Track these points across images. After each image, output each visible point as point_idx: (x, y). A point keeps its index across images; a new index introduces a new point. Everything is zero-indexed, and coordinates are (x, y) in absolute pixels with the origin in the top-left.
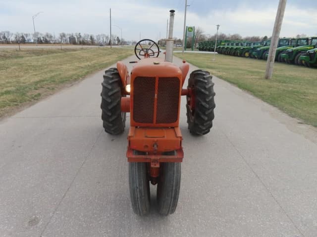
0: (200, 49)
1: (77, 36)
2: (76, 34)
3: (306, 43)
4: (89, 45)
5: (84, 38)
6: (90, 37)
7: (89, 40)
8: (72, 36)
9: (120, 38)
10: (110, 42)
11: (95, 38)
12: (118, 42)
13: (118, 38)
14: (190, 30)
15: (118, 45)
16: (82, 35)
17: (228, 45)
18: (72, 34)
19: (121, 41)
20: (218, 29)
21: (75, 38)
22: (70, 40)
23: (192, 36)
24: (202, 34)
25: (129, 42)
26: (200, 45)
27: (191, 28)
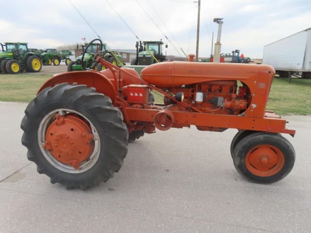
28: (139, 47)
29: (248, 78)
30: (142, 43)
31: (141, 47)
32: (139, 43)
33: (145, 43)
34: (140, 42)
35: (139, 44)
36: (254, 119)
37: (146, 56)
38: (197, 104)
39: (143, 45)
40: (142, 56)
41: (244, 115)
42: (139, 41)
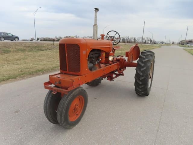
1: (126, 38)
2: (126, 37)
4: (133, 43)
5: (130, 39)
6: (134, 39)
7: (133, 40)
8: (124, 38)
9: (152, 40)
10: (145, 41)
11: (137, 39)
12: (150, 42)
13: (151, 39)
15: (150, 43)
16: (129, 38)
18: (124, 37)
19: (152, 42)
21: (125, 40)
22: (122, 40)
25: (158, 42)
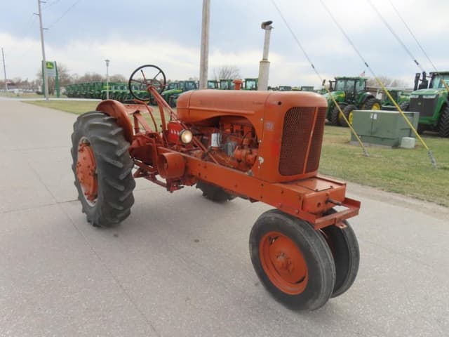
0: (70, 96)
3: (214, 87)
14: (49, 66)
17: (116, 88)
20: (107, 65)
23: (55, 75)
24: (66, 73)
26: (68, 89)
27: (51, 64)
28: (420, 82)
29: (252, 112)
30: (428, 74)
31: (425, 81)
32: (422, 75)
33: (434, 75)
34: (424, 74)
35: (421, 78)
36: (262, 182)
37: (424, 97)
38: (212, 150)
39: (429, 80)
40: (417, 97)
41: (251, 173)
42: (421, 72)
